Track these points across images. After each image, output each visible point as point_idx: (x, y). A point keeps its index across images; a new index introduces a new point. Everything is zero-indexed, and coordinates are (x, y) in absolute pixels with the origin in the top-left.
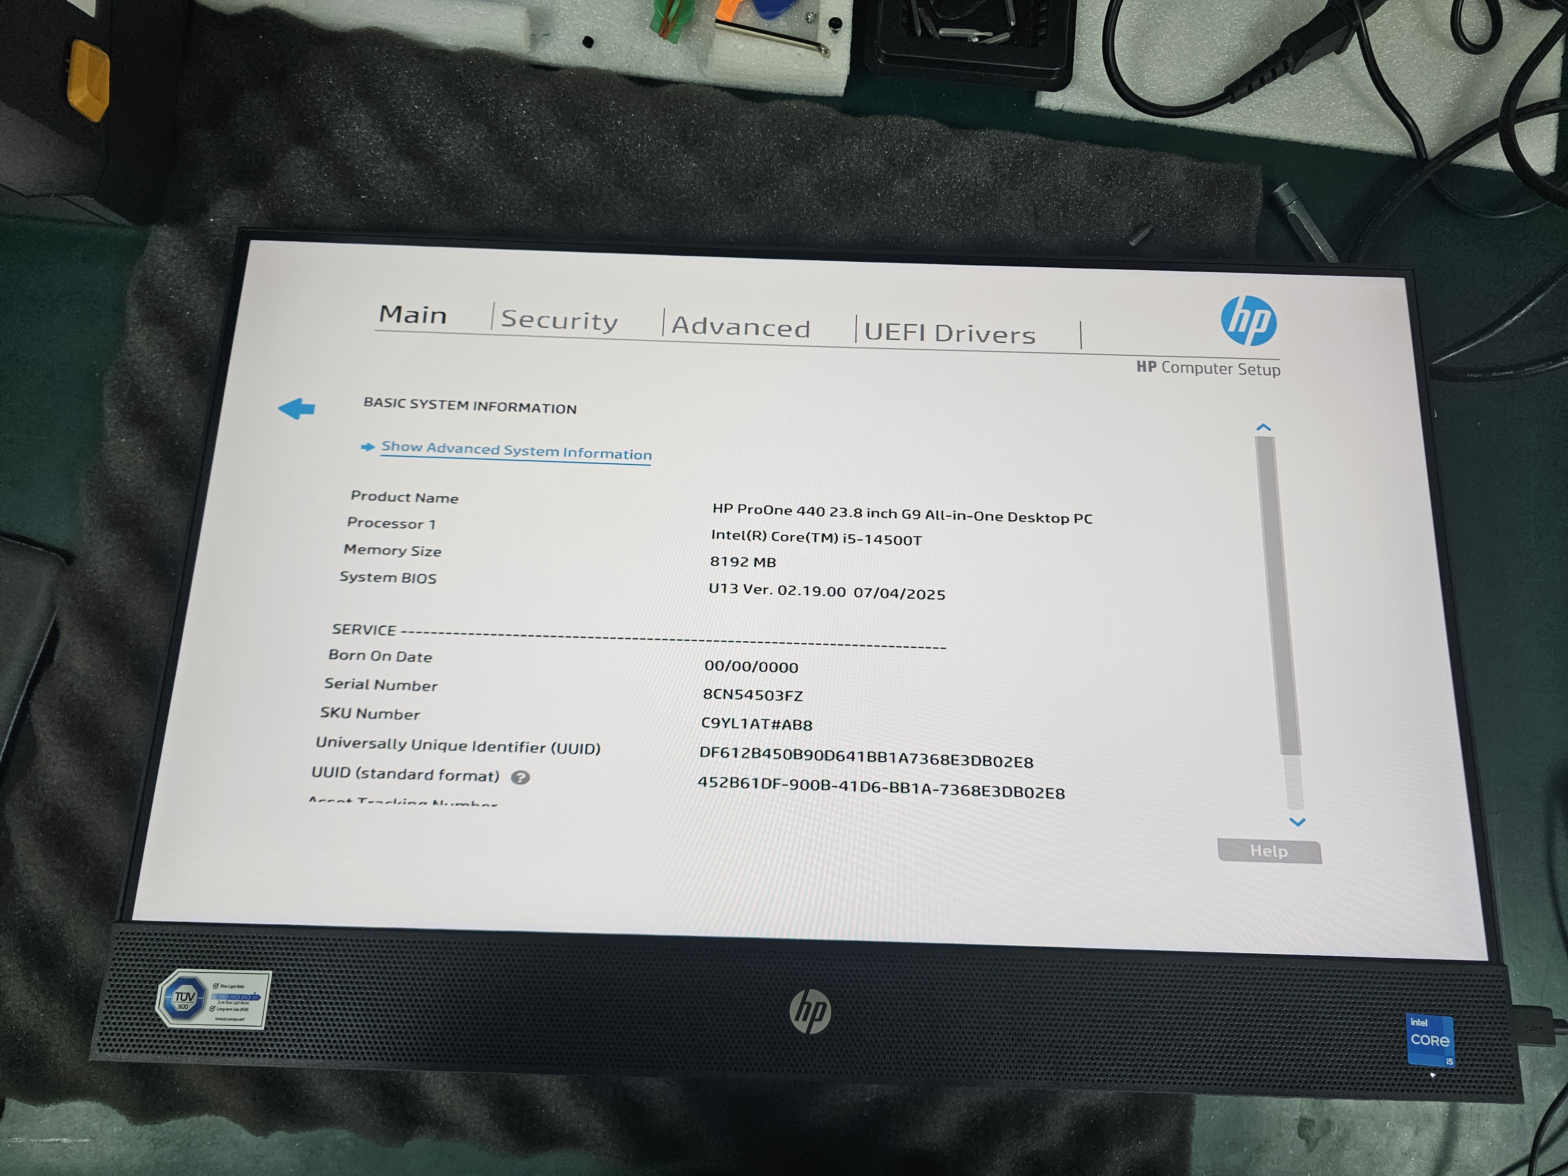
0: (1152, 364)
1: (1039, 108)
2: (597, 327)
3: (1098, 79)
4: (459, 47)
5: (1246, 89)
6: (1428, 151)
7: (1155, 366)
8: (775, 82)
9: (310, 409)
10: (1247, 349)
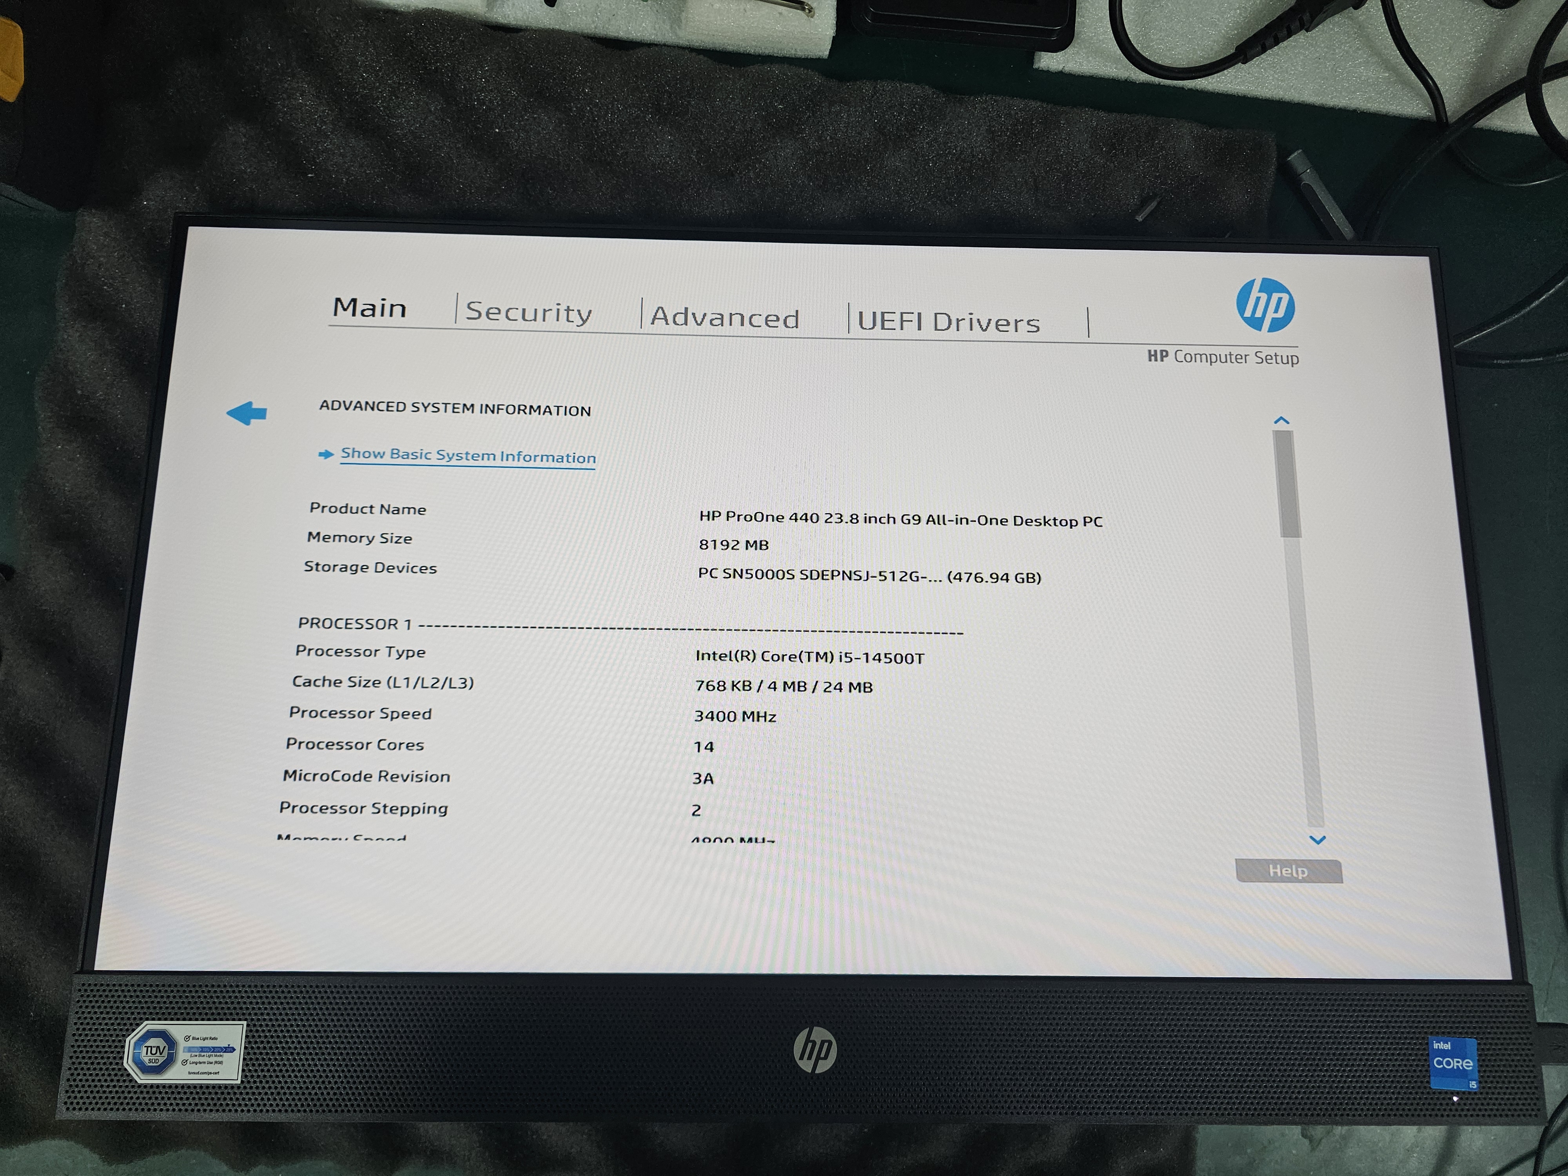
0: (1164, 354)
1: (1037, 70)
2: (570, 319)
3: (1101, 38)
4: (409, 7)
5: (1259, 48)
6: (1449, 114)
7: (1167, 356)
8: (754, 43)
9: (261, 414)
10: (1264, 336)
